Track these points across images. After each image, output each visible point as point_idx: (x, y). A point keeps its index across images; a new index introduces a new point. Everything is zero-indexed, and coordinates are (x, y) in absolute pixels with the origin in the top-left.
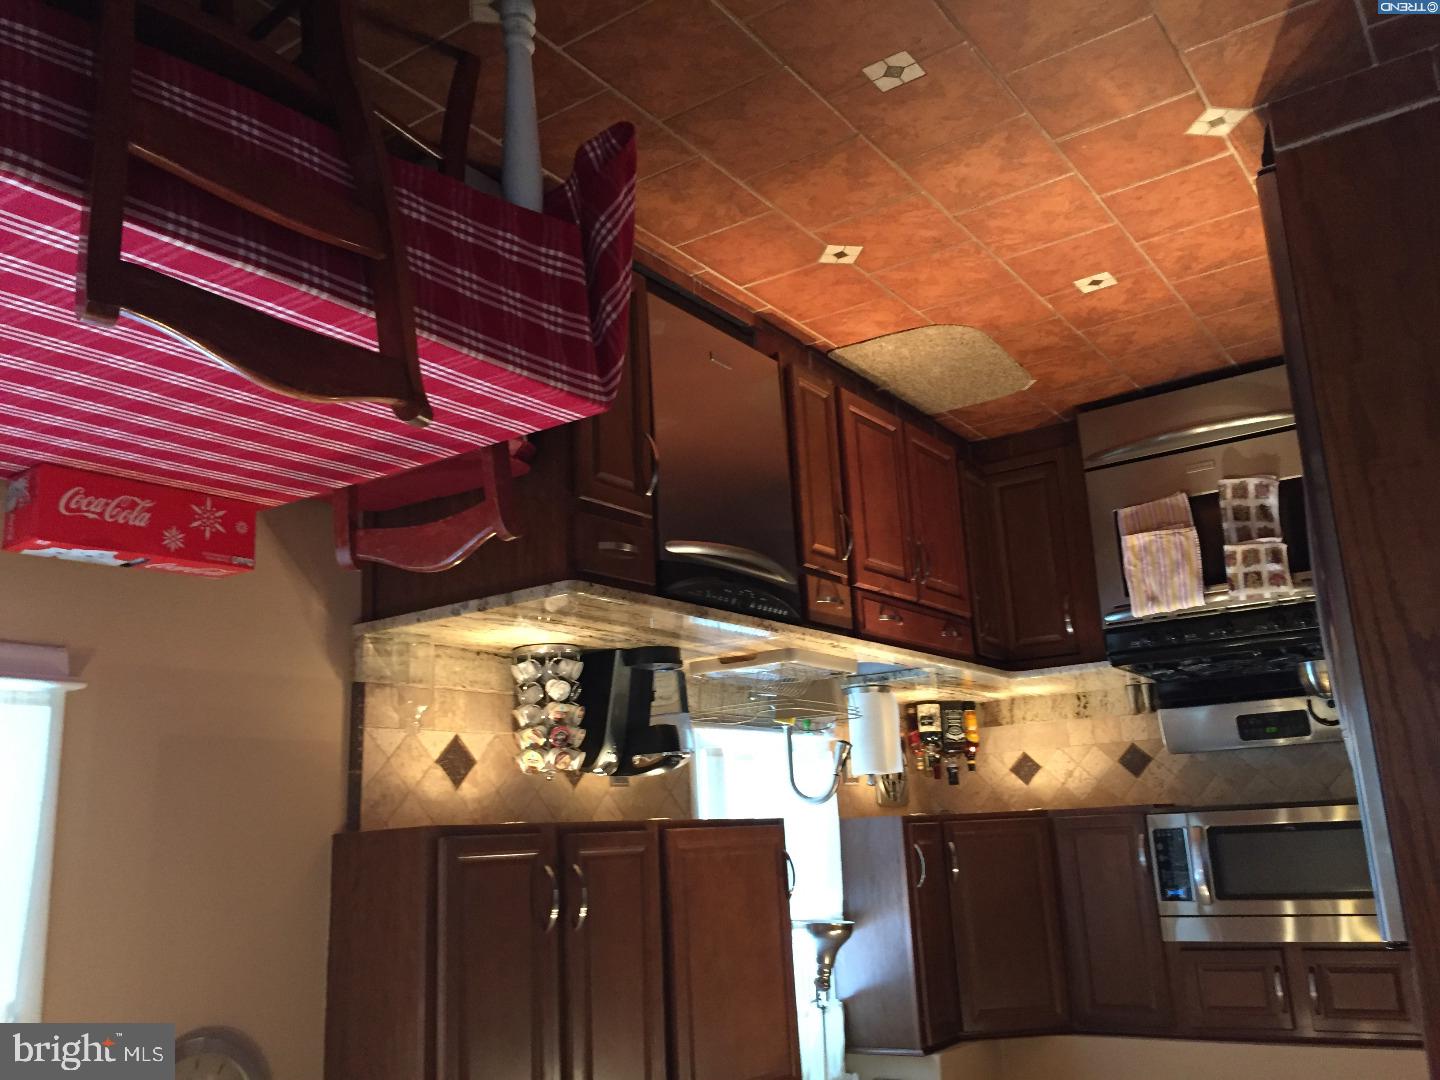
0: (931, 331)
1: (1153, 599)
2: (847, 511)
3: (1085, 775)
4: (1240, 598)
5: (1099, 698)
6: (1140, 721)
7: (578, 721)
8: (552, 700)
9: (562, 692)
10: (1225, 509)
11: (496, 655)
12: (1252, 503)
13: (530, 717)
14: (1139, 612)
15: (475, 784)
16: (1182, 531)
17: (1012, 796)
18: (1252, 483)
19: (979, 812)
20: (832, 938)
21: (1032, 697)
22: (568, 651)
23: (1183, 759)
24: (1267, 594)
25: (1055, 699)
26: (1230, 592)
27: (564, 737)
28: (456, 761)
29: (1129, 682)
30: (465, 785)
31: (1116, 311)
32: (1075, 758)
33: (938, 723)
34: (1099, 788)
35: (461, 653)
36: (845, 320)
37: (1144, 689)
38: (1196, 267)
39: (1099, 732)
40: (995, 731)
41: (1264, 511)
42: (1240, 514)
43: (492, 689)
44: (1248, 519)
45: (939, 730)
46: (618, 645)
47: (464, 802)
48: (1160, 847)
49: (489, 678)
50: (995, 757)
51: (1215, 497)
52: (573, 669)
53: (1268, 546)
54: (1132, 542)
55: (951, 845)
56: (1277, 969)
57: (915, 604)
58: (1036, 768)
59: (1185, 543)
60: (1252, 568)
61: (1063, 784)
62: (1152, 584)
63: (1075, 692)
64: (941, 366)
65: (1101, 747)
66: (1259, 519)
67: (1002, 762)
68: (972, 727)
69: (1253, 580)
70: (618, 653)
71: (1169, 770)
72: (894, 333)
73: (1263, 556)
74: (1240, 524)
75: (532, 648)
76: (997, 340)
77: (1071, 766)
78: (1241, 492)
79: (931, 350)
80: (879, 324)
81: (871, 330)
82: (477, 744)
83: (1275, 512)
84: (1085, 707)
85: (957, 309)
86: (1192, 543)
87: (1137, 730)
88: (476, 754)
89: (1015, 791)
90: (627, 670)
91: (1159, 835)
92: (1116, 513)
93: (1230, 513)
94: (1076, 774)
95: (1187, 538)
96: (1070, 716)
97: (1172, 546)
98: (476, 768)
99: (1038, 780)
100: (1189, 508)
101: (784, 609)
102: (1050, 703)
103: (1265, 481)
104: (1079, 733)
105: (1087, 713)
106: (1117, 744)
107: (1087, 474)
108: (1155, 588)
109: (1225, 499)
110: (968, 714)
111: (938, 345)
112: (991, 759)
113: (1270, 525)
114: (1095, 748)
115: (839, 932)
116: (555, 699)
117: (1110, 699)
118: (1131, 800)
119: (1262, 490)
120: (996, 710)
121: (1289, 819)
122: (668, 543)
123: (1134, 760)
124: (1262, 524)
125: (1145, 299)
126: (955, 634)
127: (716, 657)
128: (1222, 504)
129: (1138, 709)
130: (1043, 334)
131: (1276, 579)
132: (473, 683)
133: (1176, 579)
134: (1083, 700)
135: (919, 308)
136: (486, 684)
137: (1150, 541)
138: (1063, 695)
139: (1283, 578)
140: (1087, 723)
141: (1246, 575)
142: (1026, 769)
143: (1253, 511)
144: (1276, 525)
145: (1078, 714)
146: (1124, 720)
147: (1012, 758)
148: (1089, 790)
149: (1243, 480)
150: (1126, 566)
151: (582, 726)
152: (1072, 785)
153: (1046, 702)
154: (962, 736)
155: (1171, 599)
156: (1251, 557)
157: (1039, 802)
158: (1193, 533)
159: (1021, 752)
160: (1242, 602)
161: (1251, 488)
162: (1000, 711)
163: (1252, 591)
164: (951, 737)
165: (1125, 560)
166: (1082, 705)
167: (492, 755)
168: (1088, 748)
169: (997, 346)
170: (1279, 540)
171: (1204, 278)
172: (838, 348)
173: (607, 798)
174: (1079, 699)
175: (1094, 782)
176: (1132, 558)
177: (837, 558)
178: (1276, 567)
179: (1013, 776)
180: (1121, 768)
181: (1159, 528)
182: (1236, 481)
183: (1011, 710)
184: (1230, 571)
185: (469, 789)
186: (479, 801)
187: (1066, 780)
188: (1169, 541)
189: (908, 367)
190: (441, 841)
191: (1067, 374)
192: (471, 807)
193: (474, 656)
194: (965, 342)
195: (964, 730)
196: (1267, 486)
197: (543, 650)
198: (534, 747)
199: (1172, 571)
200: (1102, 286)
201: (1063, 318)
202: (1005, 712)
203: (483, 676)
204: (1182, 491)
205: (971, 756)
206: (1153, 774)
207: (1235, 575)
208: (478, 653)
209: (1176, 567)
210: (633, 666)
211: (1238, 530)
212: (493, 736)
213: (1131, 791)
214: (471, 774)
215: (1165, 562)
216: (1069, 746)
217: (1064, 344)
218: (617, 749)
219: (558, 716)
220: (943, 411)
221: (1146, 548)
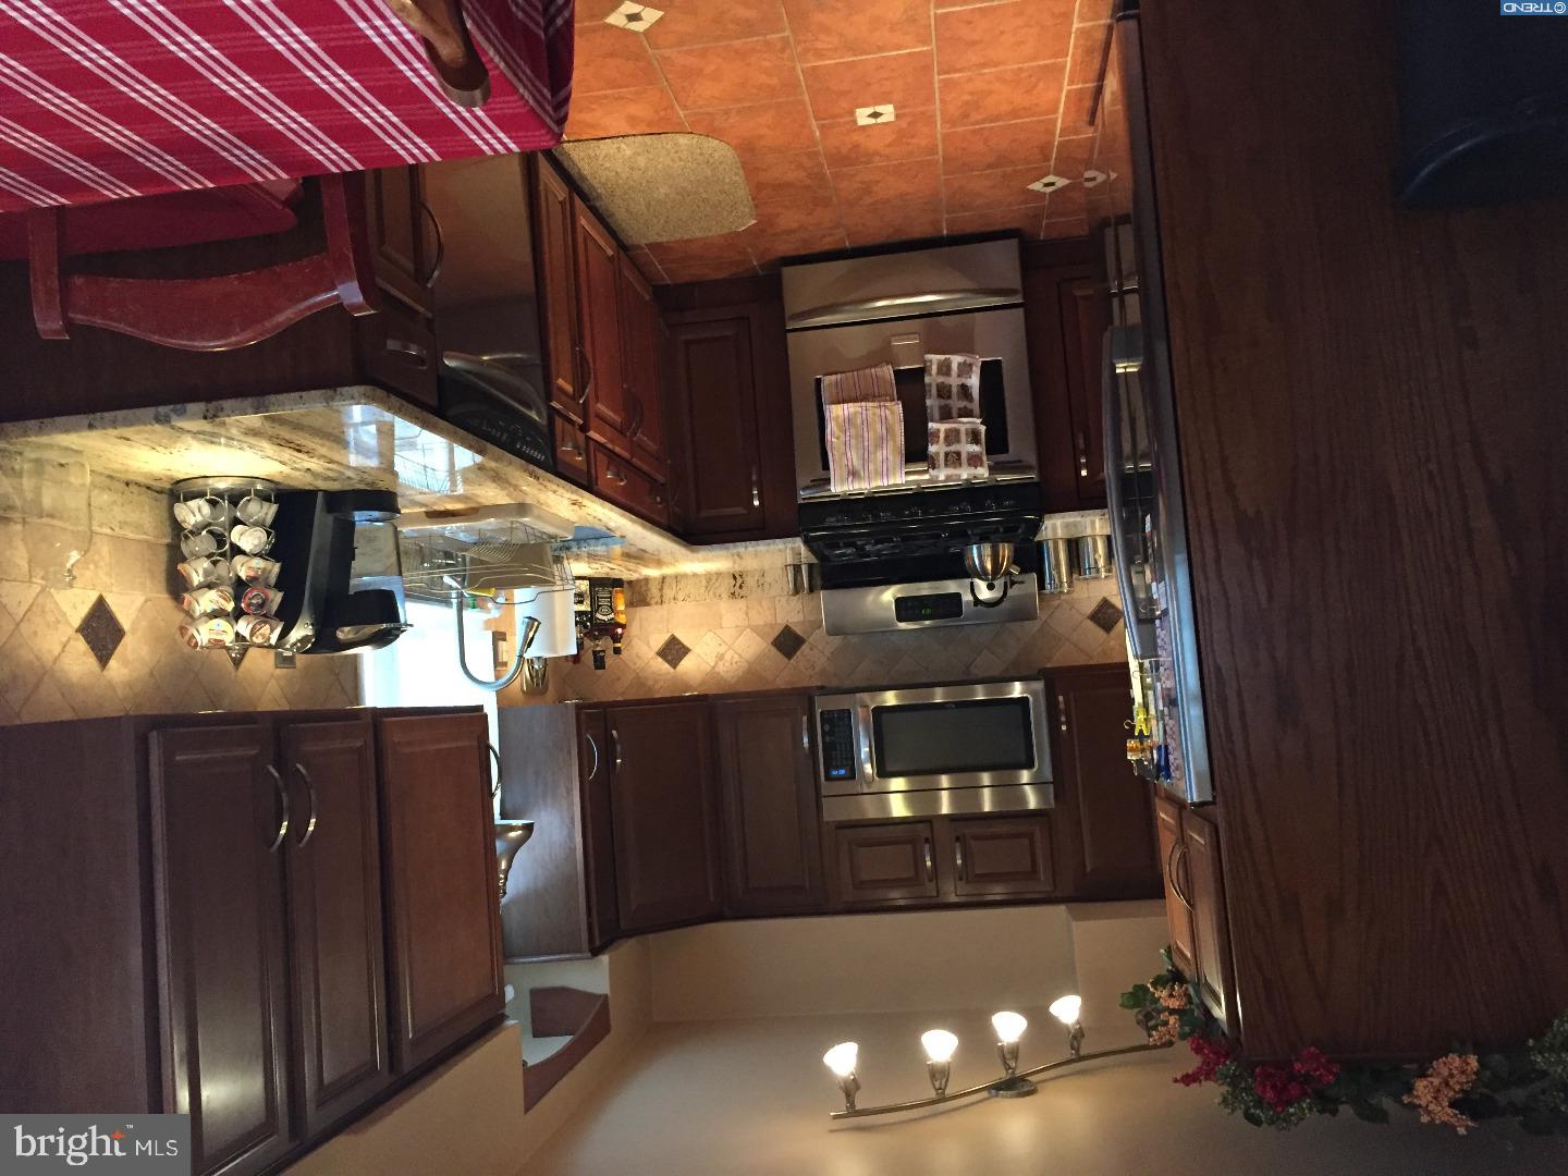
0: (683, 140)
1: (854, 474)
2: (582, 344)
3: (736, 658)
4: (942, 476)
5: (756, 578)
6: (796, 602)
7: (273, 579)
8: (243, 553)
9: (256, 542)
10: (930, 385)
11: (148, 488)
12: (954, 381)
13: (207, 573)
14: (839, 487)
15: (125, 662)
16: (888, 404)
17: (656, 681)
18: (956, 360)
19: (620, 699)
20: (512, 839)
21: (685, 576)
22: (259, 487)
23: (837, 640)
24: (965, 473)
25: (711, 578)
26: (930, 470)
27: (260, 601)
28: (101, 630)
29: (789, 561)
30: (113, 663)
31: (877, 153)
32: (726, 641)
33: (587, 601)
34: (751, 671)
35: (108, 481)
36: (594, 106)
37: (804, 569)
38: (975, 116)
39: (752, 613)
40: (642, 612)
41: (965, 391)
42: (944, 391)
43: (145, 533)
44: (949, 397)
45: (589, 609)
46: (322, 485)
47: (111, 685)
48: (827, 728)
49: (144, 521)
50: (640, 639)
51: (921, 372)
52: (269, 511)
53: (968, 426)
54: (836, 412)
55: (614, 732)
56: (927, 840)
57: (627, 461)
58: (685, 651)
59: (889, 417)
60: (953, 448)
61: (713, 668)
62: (854, 458)
63: (732, 571)
64: (670, 187)
65: (755, 629)
66: (959, 399)
67: (648, 644)
68: (621, 607)
69: (954, 459)
70: (320, 494)
71: (822, 653)
72: (641, 135)
73: (963, 437)
74: (943, 402)
75: (210, 481)
76: (744, 165)
77: (722, 649)
78: (945, 369)
79: (671, 164)
80: (632, 120)
81: (616, 124)
82: (127, 608)
83: (976, 393)
84: (741, 587)
85: (725, 117)
86: (897, 417)
87: (792, 612)
88: (125, 621)
89: (660, 675)
90: (330, 519)
91: (826, 716)
92: (818, 382)
93: (934, 391)
94: (728, 657)
95: (892, 413)
96: (725, 596)
97: (877, 419)
98: (127, 641)
99: (687, 665)
100: (894, 382)
101: (543, 453)
102: (704, 582)
103: (969, 360)
104: (732, 614)
105: (743, 593)
106: (772, 626)
107: (789, 335)
108: (857, 463)
109: (931, 375)
110: (616, 592)
111: (680, 160)
112: (636, 642)
113: (969, 406)
114: (748, 630)
115: (520, 832)
116: (248, 550)
117: (768, 579)
118: (782, 683)
119: (965, 369)
120: (644, 588)
121: (944, 697)
122: (448, 353)
123: (788, 642)
124: (962, 404)
125: (909, 144)
126: (658, 499)
127: (424, 509)
128: (927, 380)
129: (797, 590)
130: (793, 167)
131: (974, 460)
132: (123, 524)
133: (879, 454)
134: (739, 581)
135: (685, 107)
136: (138, 527)
137: (856, 413)
138: (719, 574)
139: (981, 460)
140: (741, 604)
141: (947, 454)
142: (674, 652)
143: (954, 390)
144: (975, 406)
145: (733, 594)
146: (779, 601)
147: (659, 641)
148: (741, 674)
149: (948, 356)
150: (828, 437)
151: (278, 586)
152: (722, 668)
153: (701, 582)
154: (612, 616)
155: (872, 475)
156: (952, 437)
157: (688, 687)
158: (898, 408)
159: (669, 635)
160: (941, 482)
161: (954, 366)
162: (648, 590)
163: (951, 471)
164: (600, 617)
165: (828, 431)
166: (738, 585)
167: (144, 623)
168: (740, 630)
169: (741, 172)
170: (979, 421)
171: (974, 131)
172: (569, 142)
173: (273, 682)
174: (735, 578)
175: (746, 665)
176: (835, 429)
177: (574, 398)
178: (975, 448)
179: (660, 659)
180: (774, 650)
181: (865, 399)
182: (942, 357)
183: (661, 589)
184: (932, 449)
185: (117, 669)
186: (129, 684)
187: (716, 663)
188: (874, 414)
189: (634, 181)
190: (154, 735)
191: (789, 219)
192: (120, 692)
193: (123, 485)
194: (711, 161)
195: (612, 609)
196: (971, 365)
197: (222, 485)
198: (216, 614)
199: (876, 447)
200: (879, 120)
201: (822, 151)
202: (654, 591)
203: (134, 517)
204: (888, 364)
205: (616, 639)
206: (805, 656)
207: (937, 454)
208: (127, 484)
209: (880, 442)
210: (336, 514)
211: (941, 408)
212: (142, 599)
213: (785, 673)
214: (120, 649)
215: (870, 436)
216: (721, 628)
217: (808, 182)
218: (316, 619)
219: (252, 574)
220: (643, 242)
221: (850, 420)
